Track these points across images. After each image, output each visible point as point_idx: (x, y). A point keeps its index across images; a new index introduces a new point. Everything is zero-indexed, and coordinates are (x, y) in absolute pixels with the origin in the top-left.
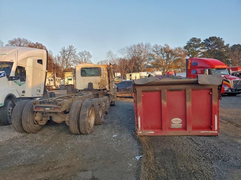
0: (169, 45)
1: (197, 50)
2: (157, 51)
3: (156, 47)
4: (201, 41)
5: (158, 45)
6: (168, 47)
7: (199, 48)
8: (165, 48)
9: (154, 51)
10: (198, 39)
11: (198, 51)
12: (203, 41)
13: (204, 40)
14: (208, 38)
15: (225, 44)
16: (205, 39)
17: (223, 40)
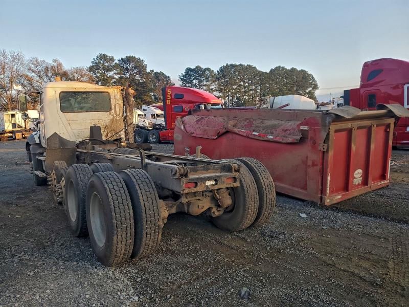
0: (61, 61)
1: (109, 75)
2: (39, 72)
3: (36, 63)
4: (115, 62)
5: (39, 60)
6: (60, 65)
7: (112, 72)
8: (53, 67)
9: (30, 69)
10: (109, 57)
11: (111, 77)
12: (117, 62)
13: (119, 61)
14: (124, 57)
15: (148, 70)
16: (120, 58)
17: (145, 63)
